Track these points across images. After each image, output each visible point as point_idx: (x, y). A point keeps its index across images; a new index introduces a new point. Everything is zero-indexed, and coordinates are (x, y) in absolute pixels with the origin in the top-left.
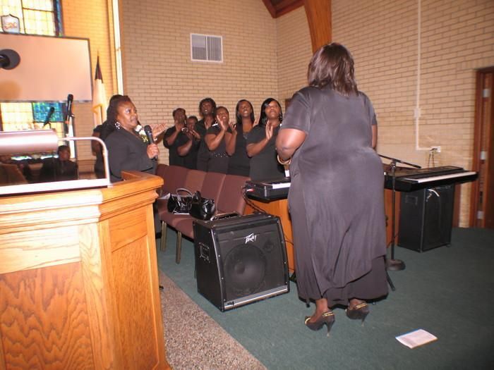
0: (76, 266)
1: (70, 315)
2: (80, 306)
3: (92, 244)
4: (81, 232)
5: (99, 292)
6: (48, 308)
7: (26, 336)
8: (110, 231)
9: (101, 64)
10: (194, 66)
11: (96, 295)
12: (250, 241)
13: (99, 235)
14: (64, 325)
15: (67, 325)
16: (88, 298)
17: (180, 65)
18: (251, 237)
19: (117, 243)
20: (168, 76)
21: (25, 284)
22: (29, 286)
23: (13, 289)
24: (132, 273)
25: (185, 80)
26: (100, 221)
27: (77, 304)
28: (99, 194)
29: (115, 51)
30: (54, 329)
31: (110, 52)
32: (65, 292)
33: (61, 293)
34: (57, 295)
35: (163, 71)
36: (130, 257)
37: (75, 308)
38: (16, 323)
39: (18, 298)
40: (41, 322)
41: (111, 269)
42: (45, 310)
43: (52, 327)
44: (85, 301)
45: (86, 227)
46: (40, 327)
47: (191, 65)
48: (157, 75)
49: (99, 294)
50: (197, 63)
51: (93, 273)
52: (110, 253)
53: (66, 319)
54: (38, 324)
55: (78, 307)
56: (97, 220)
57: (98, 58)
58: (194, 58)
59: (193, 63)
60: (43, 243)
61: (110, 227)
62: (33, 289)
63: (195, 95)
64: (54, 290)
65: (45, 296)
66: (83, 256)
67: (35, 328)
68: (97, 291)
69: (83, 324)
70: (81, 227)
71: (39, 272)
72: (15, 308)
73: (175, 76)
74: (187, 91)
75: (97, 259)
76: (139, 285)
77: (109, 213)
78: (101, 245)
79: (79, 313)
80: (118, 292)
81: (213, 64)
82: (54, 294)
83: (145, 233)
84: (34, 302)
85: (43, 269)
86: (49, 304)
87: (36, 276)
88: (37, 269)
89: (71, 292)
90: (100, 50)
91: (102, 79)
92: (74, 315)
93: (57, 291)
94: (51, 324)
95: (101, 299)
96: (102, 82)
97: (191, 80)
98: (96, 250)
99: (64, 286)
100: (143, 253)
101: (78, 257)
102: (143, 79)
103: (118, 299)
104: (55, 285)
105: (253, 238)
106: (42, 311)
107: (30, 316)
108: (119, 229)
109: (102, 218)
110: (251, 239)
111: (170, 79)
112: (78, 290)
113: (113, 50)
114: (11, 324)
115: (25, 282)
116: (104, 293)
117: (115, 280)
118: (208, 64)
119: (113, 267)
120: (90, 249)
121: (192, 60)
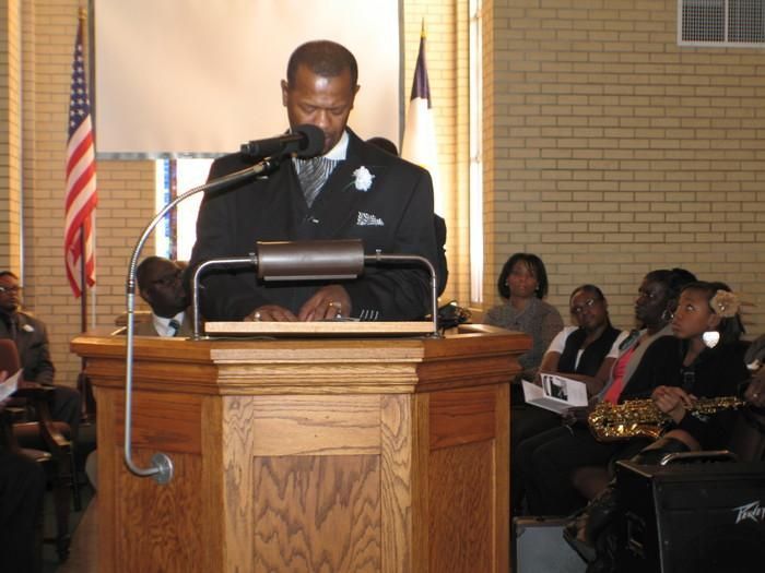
0: (373, 462)
1: (354, 545)
2: (369, 531)
3: (400, 429)
4: (384, 406)
5: (404, 512)
6: (322, 525)
7: (287, 564)
8: (431, 414)
9: (428, 56)
10: (685, 59)
11: (397, 516)
12: (748, 519)
13: (413, 415)
14: (343, 559)
15: (347, 559)
16: (385, 520)
17: (645, 58)
18: (752, 509)
19: (441, 437)
20: (608, 89)
21: (295, 479)
22: (300, 483)
23: (277, 482)
24: (460, 501)
25: (656, 101)
26: (416, 392)
27: (366, 527)
28: (420, 347)
29: (468, 22)
30: (328, 562)
31: (455, 24)
32: (351, 503)
33: (345, 503)
34: (338, 506)
35: (594, 78)
36: (461, 470)
37: (363, 533)
38: (275, 540)
39: (282, 499)
40: (309, 545)
41: (426, 478)
42: (319, 527)
43: (326, 558)
44: (380, 523)
45: (394, 399)
46: (308, 555)
47: (676, 59)
48: (577, 89)
49: (402, 516)
50: (696, 51)
51: (397, 477)
52: (426, 452)
53: (346, 548)
54: (304, 548)
55: (367, 532)
56: (412, 389)
57: (422, 39)
58: (686, 37)
59: (681, 52)
60: (327, 417)
61: (431, 406)
62: (304, 490)
63: (685, 144)
64: (335, 495)
65: (321, 504)
66: (384, 445)
67: (301, 554)
68: (400, 510)
69: (370, 564)
70: (386, 397)
71: (317, 461)
72: (277, 514)
73: (629, 90)
74: (660, 133)
75: (405, 455)
76: (471, 527)
77: (433, 382)
78: (413, 433)
79: (369, 543)
80: (432, 524)
81: (742, 54)
82: (334, 503)
83: (490, 433)
84: (304, 511)
85: (323, 458)
86: (324, 519)
87: (311, 468)
88: (314, 457)
89: (359, 503)
90: (428, 19)
91: (428, 98)
92: (360, 545)
93: (338, 497)
94: (325, 551)
95: (405, 525)
96: (429, 106)
97: (675, 102)
98: (406, 440)
99: (350, 491)
100: (482, 471)
101: (377, 448)
102: (537, 100)
103: (432, 536)
104: (337, 488)
105: (757, 512)
106: (313, 528)
107: (296, 533)
108: (445, 414)
109: (419, 388)
110: (750, 515)
111: (615, 100)
112: (371, 503)
113: (461, 17)
114: (268, 539)
115: (295, 475)
116: (410, 516)
117: (430, 501)
118: (727, 52)
119: (430, 477)
120: (396, 437)
121: (681, 43)
